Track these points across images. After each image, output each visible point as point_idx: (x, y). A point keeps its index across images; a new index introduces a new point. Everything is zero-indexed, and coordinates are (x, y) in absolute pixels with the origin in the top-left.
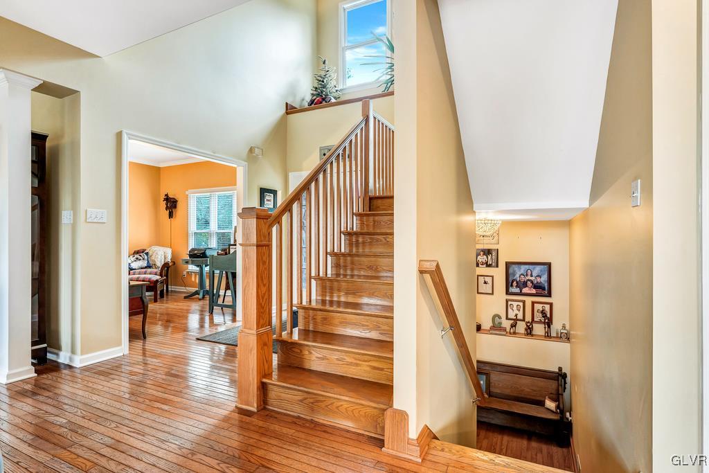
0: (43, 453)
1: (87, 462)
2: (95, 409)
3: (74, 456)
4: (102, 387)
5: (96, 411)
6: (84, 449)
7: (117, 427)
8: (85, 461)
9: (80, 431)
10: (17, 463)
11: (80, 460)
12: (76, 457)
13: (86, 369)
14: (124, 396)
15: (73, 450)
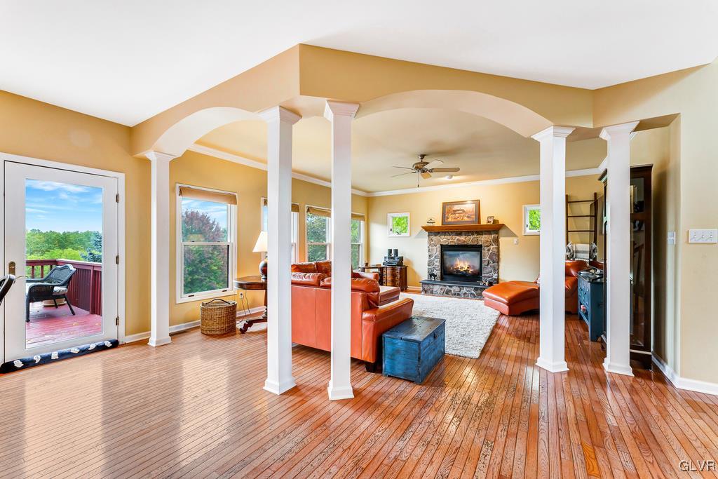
0: (578, 435)
1: (597, 469)
2: (649, 433)
3: (593, 456)
4: (679, 418)
5: (648, 435)
6: (606, 457)
7: (652, 463)
8: (595, 466)
9: (617, 441)
10: (559, 429)
11: (594, 462)
12: (594, 457)
13: (684, 393)
14: (694, 442)
15: (597, 450)
